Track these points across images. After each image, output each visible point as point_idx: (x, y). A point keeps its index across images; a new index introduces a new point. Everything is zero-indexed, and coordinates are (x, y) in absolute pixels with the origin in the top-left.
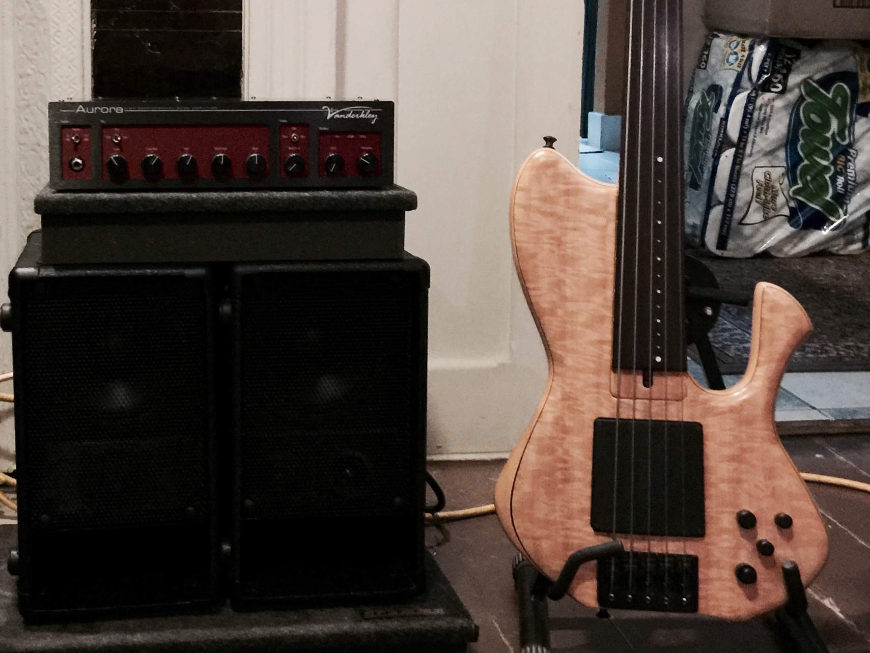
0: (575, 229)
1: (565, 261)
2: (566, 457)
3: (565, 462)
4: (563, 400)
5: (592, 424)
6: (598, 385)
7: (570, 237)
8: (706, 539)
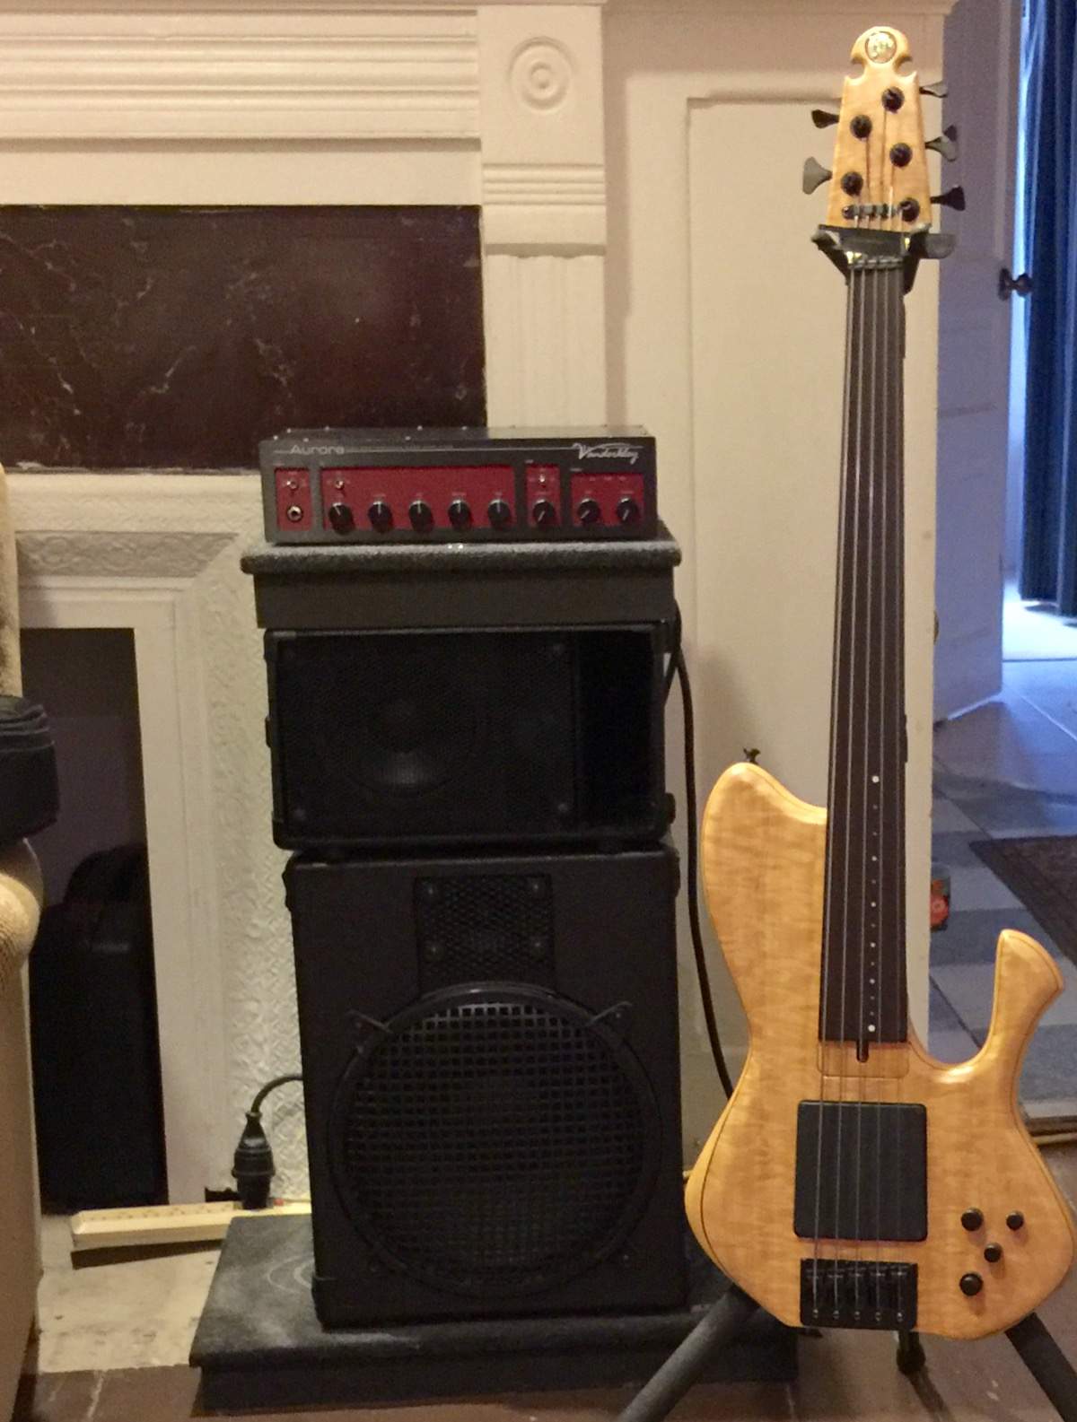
0: (775, 868)
1: (764, 908)
2: (765, 1149)
3: (764, 1154)
4: (761, 1080)
5: (795, 1109)
6: (803, 1061)
7: (769, 878)
8: (928, 1242)
